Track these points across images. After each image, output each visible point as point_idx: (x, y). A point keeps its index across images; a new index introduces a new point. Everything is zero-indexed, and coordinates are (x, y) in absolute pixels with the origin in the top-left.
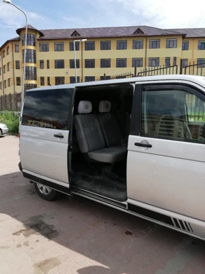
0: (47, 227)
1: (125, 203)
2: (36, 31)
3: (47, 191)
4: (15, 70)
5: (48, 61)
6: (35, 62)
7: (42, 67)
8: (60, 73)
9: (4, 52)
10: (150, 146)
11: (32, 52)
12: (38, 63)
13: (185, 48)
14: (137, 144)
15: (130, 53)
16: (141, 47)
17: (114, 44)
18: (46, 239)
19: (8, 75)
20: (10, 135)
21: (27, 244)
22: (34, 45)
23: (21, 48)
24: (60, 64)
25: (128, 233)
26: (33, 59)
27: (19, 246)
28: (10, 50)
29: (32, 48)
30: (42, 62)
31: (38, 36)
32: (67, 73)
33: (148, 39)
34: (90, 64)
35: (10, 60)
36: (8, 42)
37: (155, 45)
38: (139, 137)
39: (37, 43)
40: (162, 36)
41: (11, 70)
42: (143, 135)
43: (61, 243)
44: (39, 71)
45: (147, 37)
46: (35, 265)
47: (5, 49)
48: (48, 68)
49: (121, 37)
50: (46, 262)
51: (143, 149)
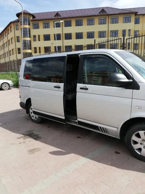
0: (36, 135)
1: (77, 121)
2: (30, 14)
3: (36, 118)
4: (16, 42)
5: (39, 36)
6: (30, 37)
7: (35, 40)
8: (47, 44)
9: (8, 30)
10: (87, 89)
11: (28, 29)
12: (32, 37)
13: (137, 22)
14: (81, 88)
15: (96, 28)
16: (104, 23)
17: (85, 21)
18: (35, 140)
19: (12, 47)
20: (15, 87)
21: (24, 142)
22: (29, 25)
23: (20, 27)
24: (47, 38)
25: (78, 137)
26: (28, 35)
27: (20, 143)
28: (12, 28)
29: (27, 26)
30: (35, 36)
31: (32, 18)
32: (52, 44)
33: (110, 17)
34: (68, 36)
35: (13, 36)
36: (11, 23)
37: (115, 21)
38: (82, 84)
39: (31, 23)
40: (119, 14)
41: (14, 43)
42: (84, 83)
43: (42, 142)
44: (33, 43)
45: (109, 15)
46: (28, 151)
47: (9, 28)
48: (39, 40)
49: (90, 16)
50: (34, 149)
51: (84, 91)
